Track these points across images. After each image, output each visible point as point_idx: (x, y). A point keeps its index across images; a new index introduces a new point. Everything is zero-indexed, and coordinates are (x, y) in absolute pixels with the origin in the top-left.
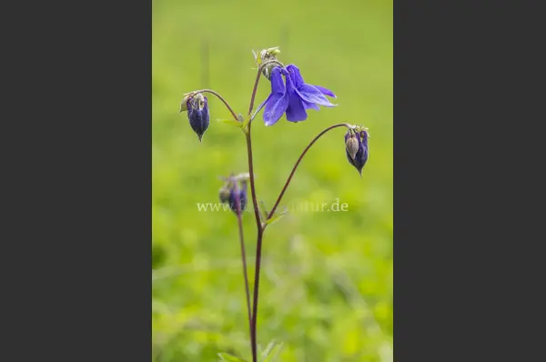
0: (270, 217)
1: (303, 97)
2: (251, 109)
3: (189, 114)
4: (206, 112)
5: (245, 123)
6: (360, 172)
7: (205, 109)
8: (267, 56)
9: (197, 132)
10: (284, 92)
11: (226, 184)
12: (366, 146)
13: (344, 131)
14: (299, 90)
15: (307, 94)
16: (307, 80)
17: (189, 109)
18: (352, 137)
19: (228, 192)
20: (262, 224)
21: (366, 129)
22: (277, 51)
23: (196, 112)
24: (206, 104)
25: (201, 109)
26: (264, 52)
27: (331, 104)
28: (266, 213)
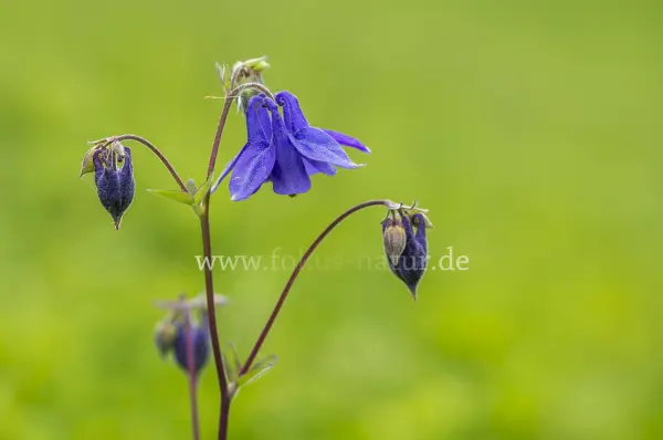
0: (244, 371)
1: (301, 150)
2: (211, 169)
3: (96, 179)
4: (129, 174)
5: (199, 196)
6: (413, 289)
7: (127, 169)
8: (245, 73)
9: (111, 212)
10: (271, 142)
11: (169, 315)
12: (423, 242)
13: (380, 214)
14: (296, 137)
15: (312, 145)
16: (313, 120)
17: (97, 169)
18: (394, 223)
19: (172, 330)
20: (230, 386)
21: (424, 212)
22: (264, 64)
23: (110, 176)
24: (128, 161)
25: (119, 168)
26: (238, 65)
27: (353, 164)
28: (237, 363)
